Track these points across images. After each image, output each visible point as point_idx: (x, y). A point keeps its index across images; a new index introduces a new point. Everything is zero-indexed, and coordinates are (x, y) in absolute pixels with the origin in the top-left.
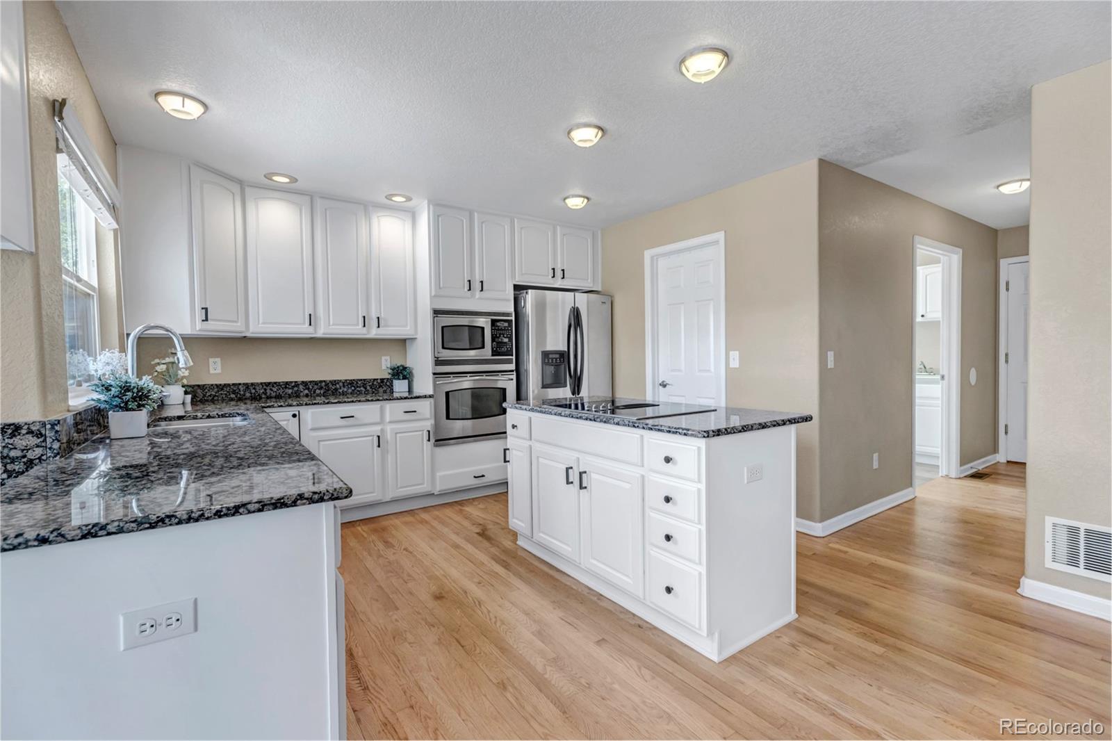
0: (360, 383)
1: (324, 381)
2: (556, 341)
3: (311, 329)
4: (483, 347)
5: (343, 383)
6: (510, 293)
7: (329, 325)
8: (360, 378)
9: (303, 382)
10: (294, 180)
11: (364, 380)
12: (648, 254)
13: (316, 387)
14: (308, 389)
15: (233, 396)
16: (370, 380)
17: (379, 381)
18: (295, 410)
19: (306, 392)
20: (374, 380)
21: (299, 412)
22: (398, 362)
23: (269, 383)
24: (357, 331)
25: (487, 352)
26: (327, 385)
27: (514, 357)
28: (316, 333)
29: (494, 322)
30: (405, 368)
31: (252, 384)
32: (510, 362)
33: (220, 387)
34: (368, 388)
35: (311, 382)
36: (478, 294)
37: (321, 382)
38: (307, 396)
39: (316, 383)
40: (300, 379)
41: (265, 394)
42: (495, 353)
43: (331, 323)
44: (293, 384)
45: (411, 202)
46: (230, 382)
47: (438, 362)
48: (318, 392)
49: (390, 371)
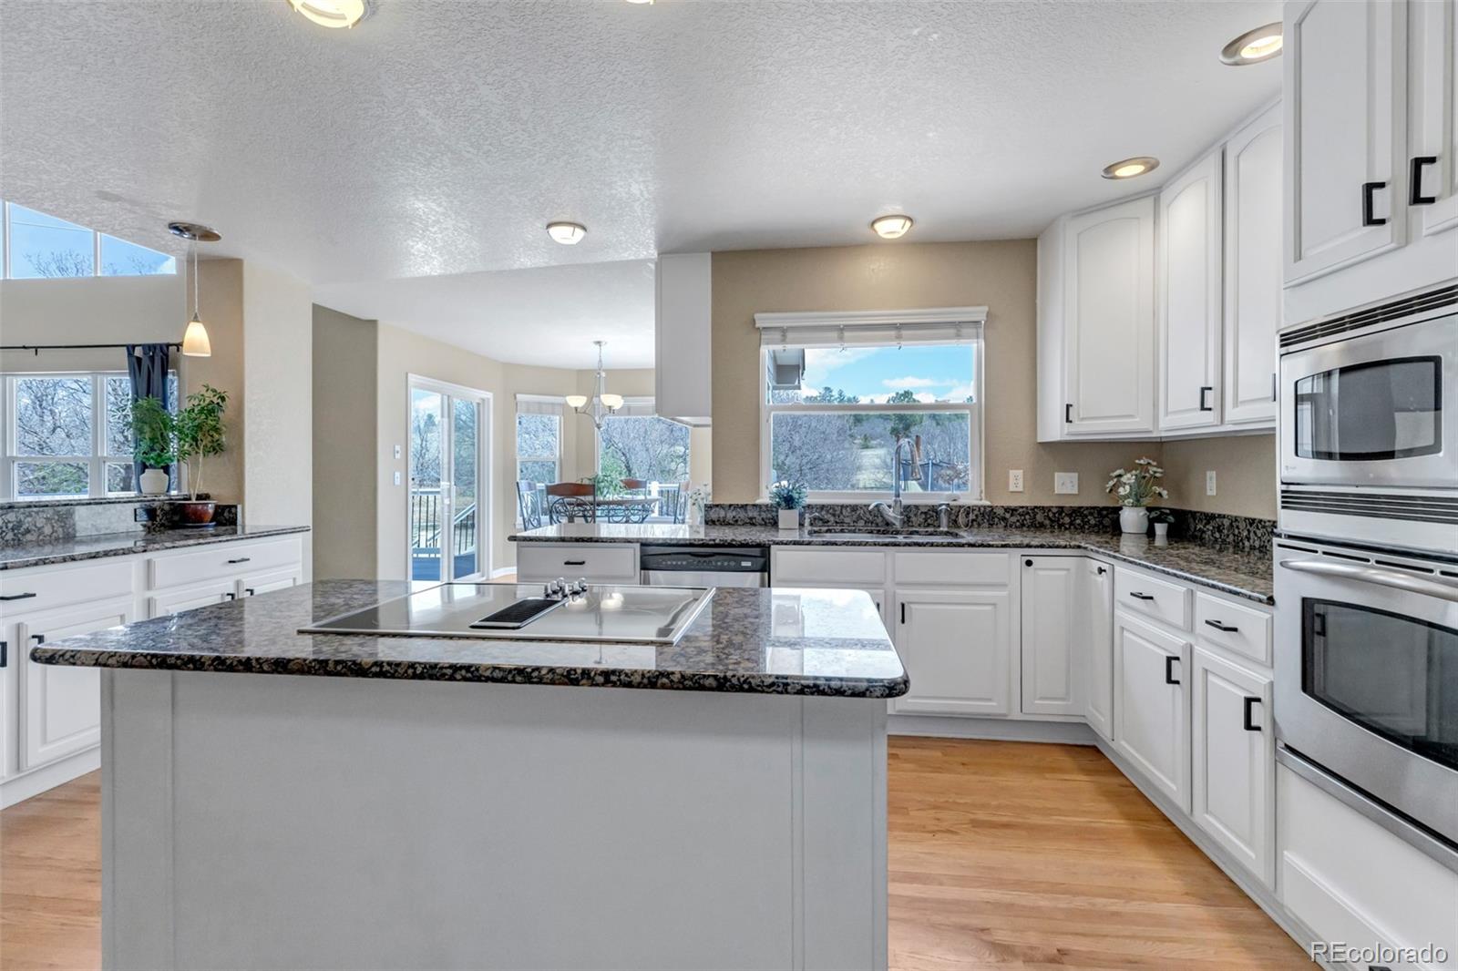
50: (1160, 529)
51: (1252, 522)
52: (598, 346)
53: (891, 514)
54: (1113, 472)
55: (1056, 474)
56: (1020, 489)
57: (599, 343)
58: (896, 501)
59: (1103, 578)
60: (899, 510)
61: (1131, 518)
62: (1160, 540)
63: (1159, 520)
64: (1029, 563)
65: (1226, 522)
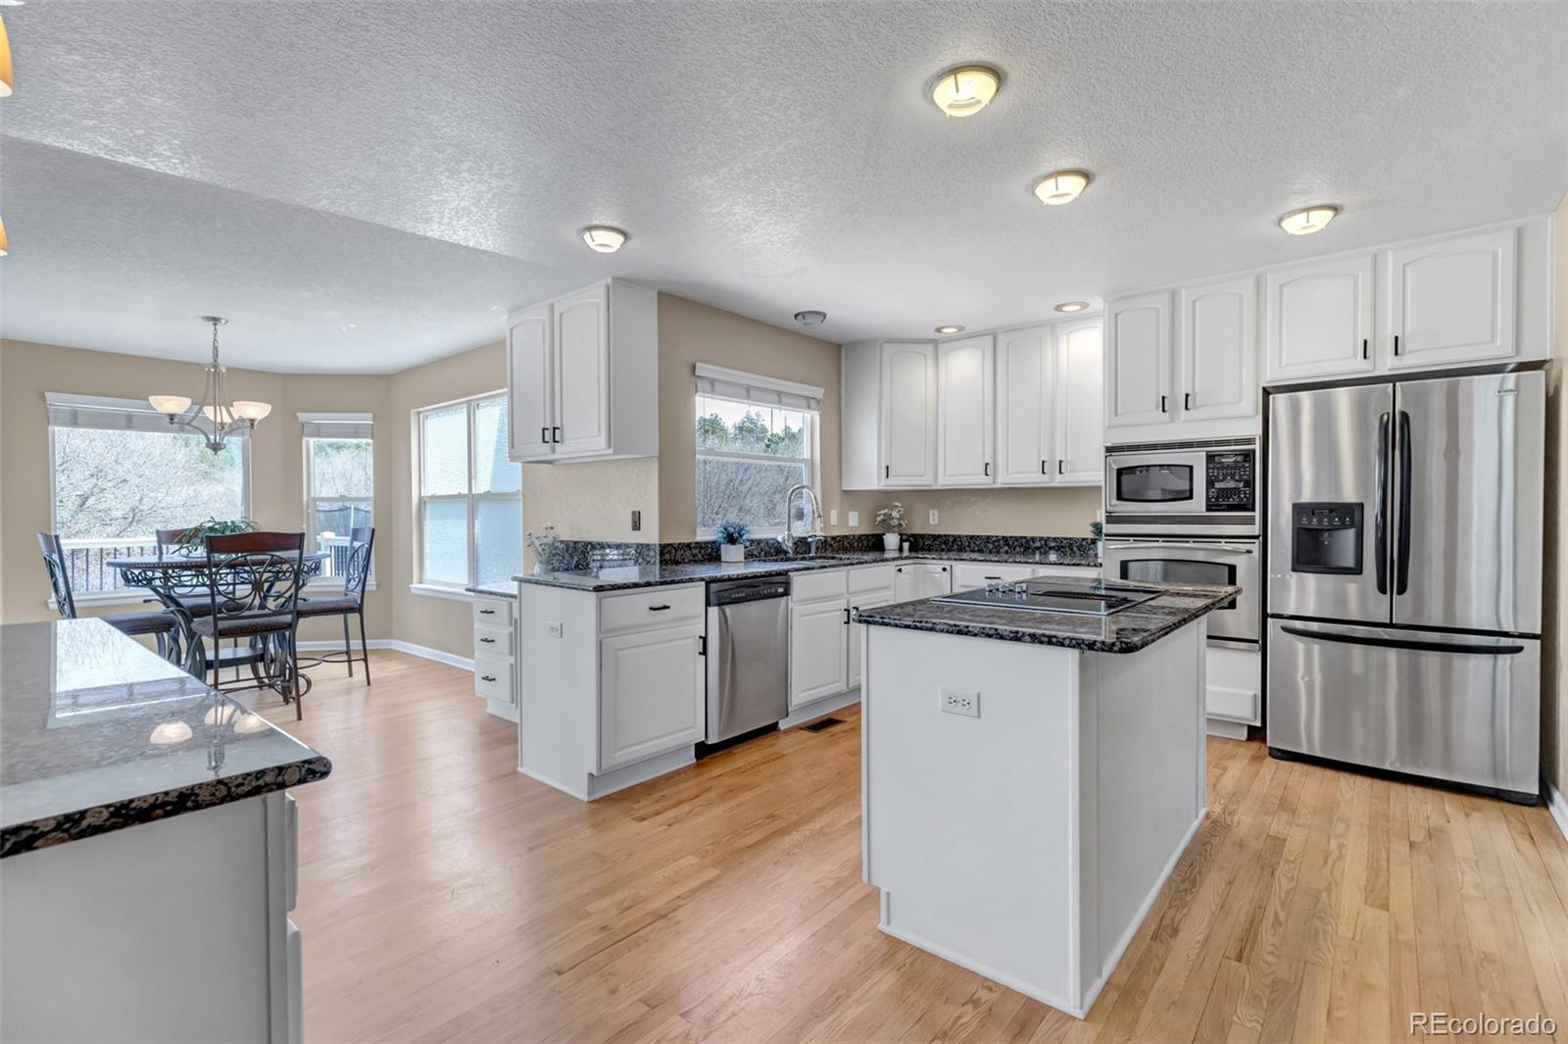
0: (1065, 542)
1: (1025, 537)
3: (989, 480)
5: (1046, 541)
7: (1008, 473)
8: (1066, 536)
9: (1003, 537)
10: (961, 328)
11: (1071, 539)
13: (1016, 543)
14: (1008, 545)
15: (944, 547)
16: (1078, 539)
17: (1089, 541)
18: (947, 564)
19: (1006, 548)
20: (1083, 539)
21: (951, 567)
23: (973, 536)
24: (1034, 479)
26: (1027, 542)
28: (994, 483)
31: (959, 536)
33: (935, 537)
34: (1075, 549)
35: (1011, 537)
37: (1021, 538)
38: (1007, 552)
39: (1016, 539)
40: (1000, 534)
41: (970, 547)
43: (1010, 471)
44: (994, 539)
45: (1087, 310)
46: (943, 533)
48: (1018, 549)
49: (1091, 528)
50: (906, 545)
51: (972, 537)
52: (210, 324)
53: (789, 546)
54: (880, 510)
55: (850, 513)
56: (835, 524)
57: (215, 320)
58: (789, 535)
59: (947, 575)
60: (791, 541)
61: (891, 540)
62: (906, 553)
63: (906, 541)
64: (900, 570)
65: (951, 539)
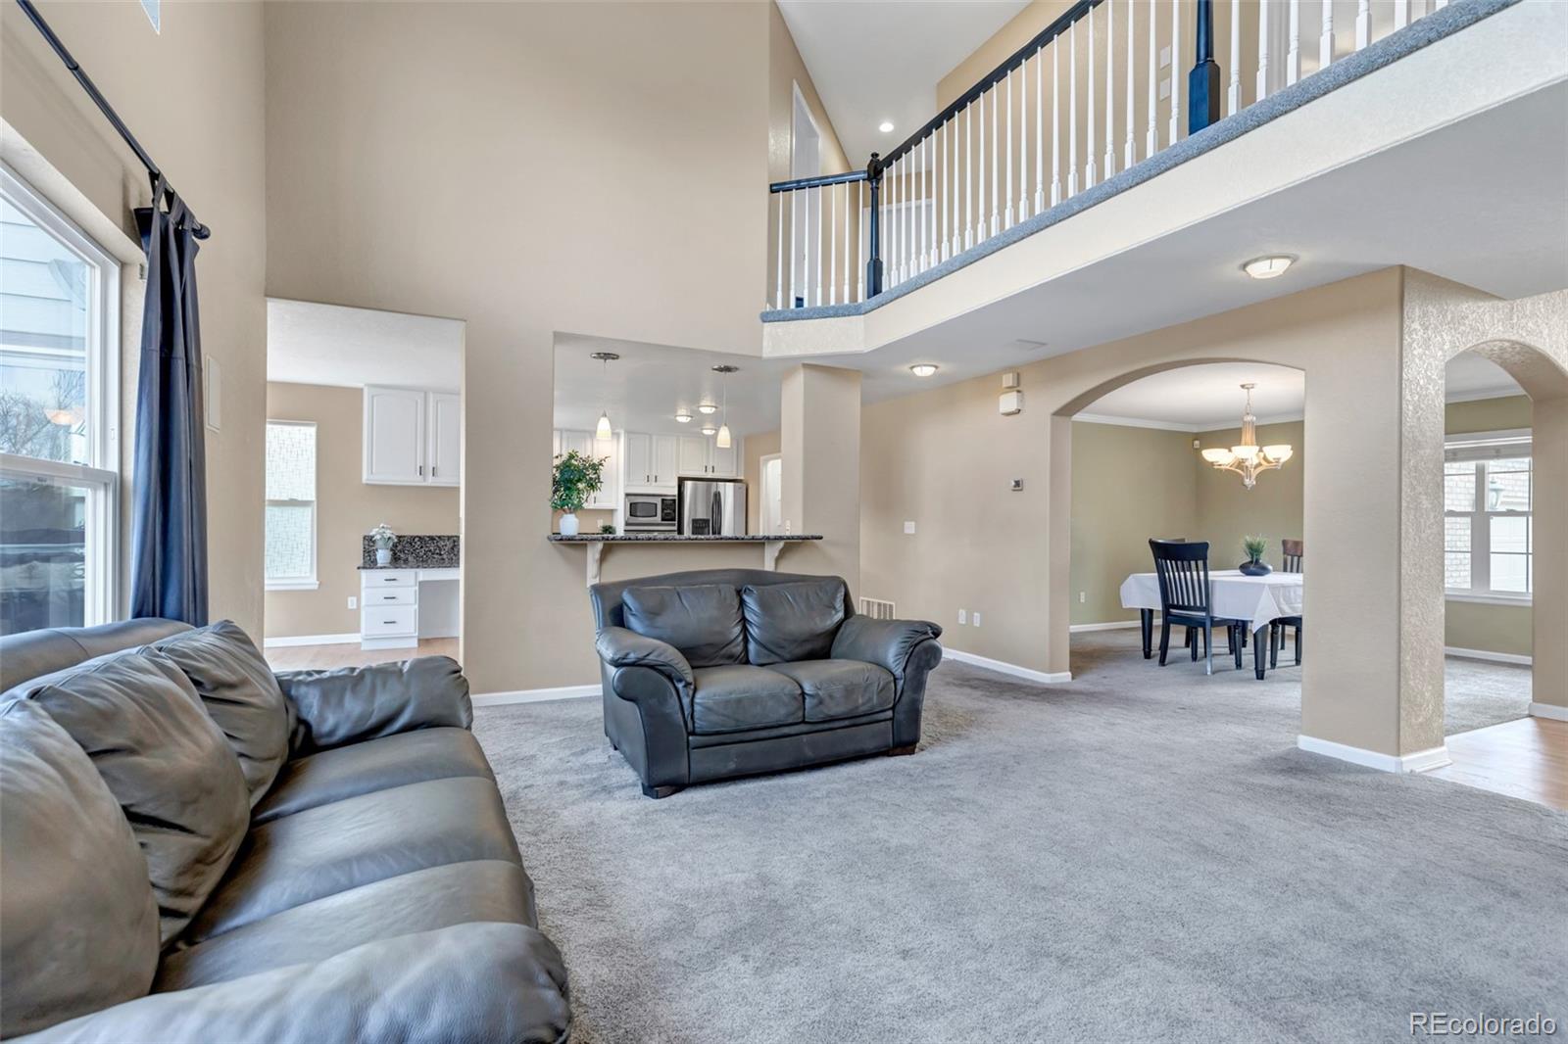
2: (702, 514)
4: (656, 516)
6: (675, 483)
12: (762, 458)
22: (608, 524)
25: (658, 519)
27: (676, 522)
29: (663, 500)
30: (610, 527)
32: (674, 525)
36: (654, 483)
42: (663, 520)
47: (627, 524)
